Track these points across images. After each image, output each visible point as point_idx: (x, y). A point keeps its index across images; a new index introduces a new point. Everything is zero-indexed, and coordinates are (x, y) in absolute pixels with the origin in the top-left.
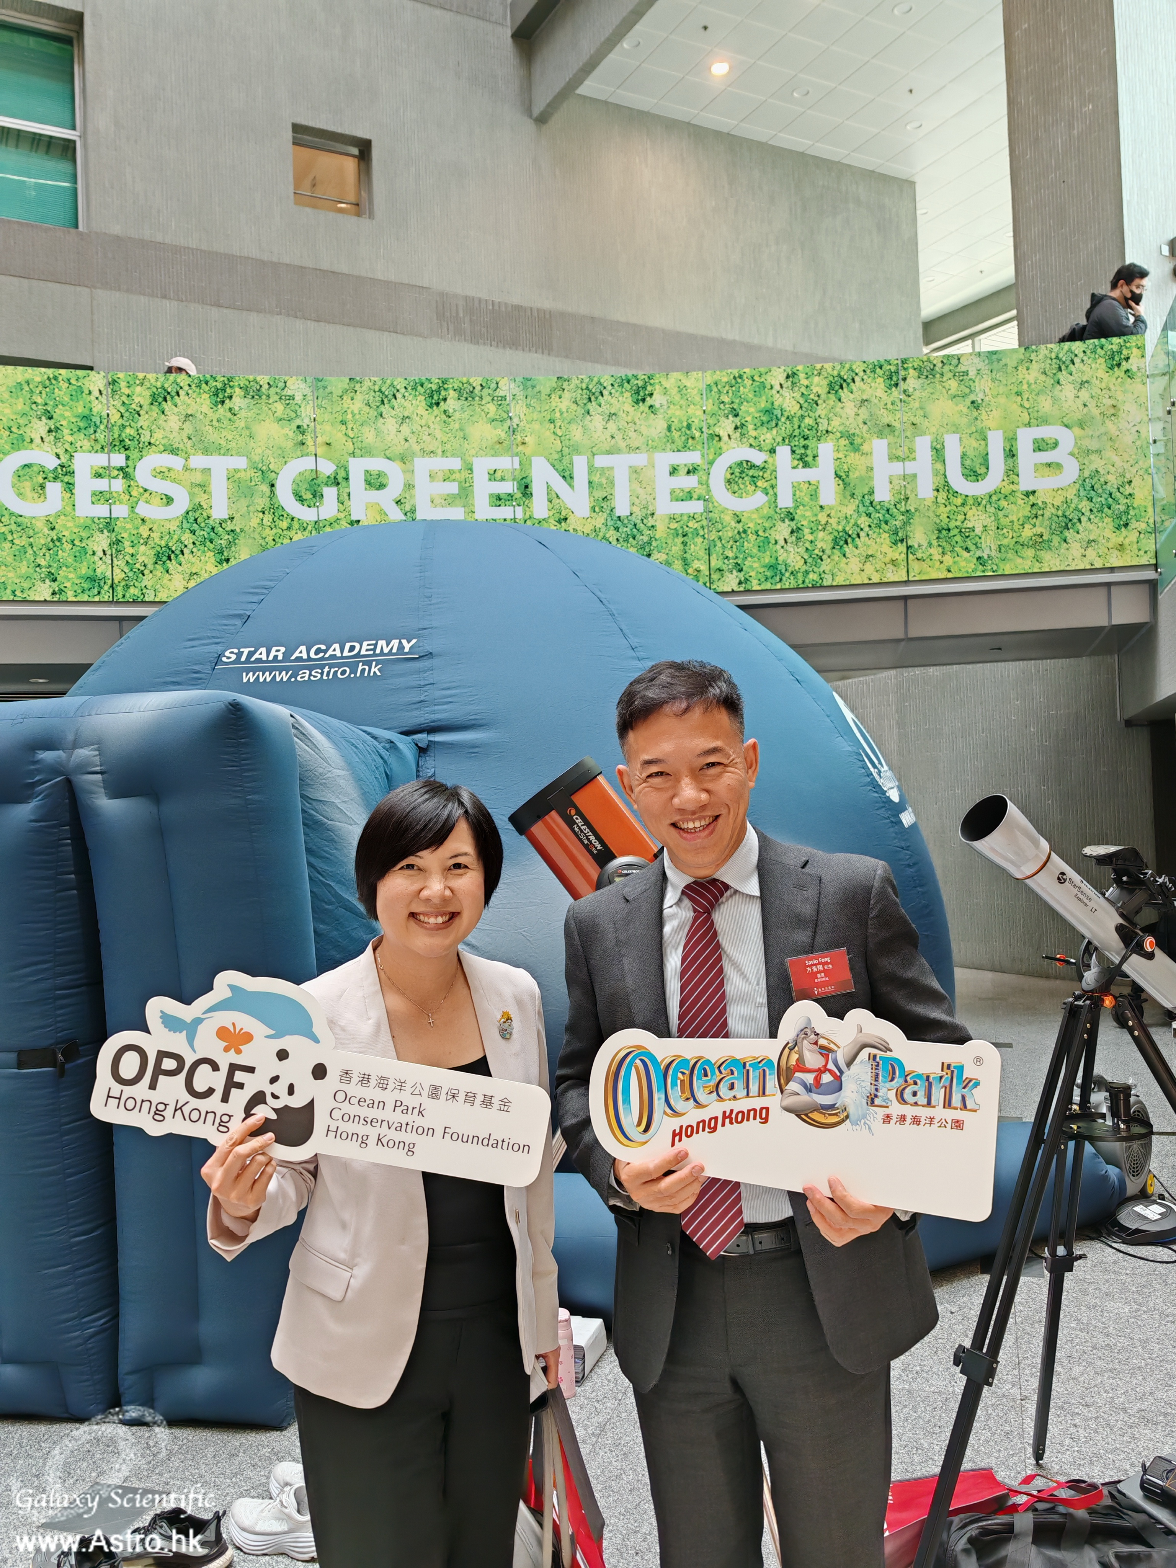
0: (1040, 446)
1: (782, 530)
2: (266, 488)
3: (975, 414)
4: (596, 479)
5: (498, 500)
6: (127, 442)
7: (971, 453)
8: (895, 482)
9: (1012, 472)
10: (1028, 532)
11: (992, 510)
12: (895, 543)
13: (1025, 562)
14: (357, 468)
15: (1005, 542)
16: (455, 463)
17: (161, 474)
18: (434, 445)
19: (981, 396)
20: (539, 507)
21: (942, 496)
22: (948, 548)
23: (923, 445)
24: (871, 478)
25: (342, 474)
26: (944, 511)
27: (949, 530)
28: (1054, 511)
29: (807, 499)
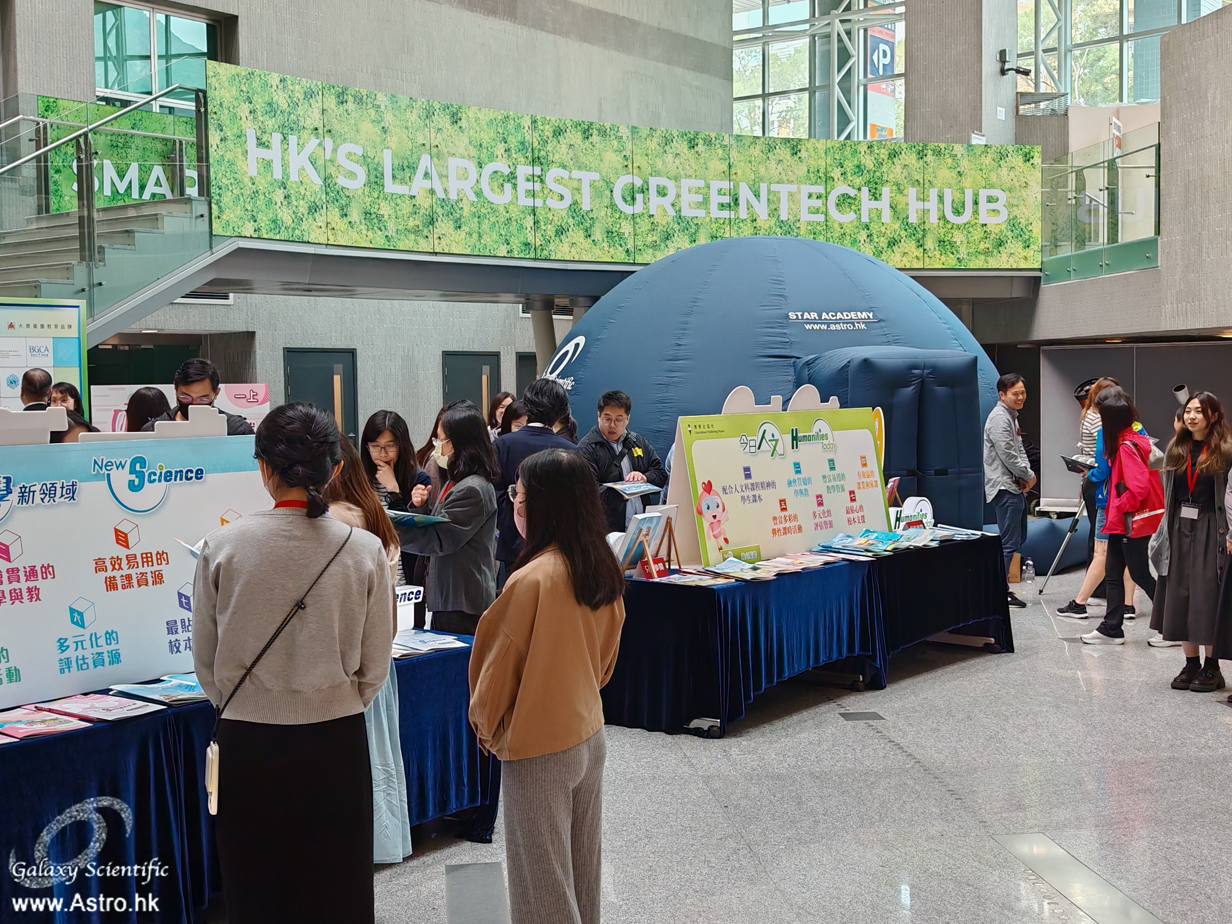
0: (990, 200)
1: (863, 235)
2: (608, 192)
3: (960, 179)
4: (771, 197)
5: (722, 206)
6: (542, 160)
7: (956, 200)
8: (919, 212)
9: (976, 212)
10: (982, 246)
11: (965, 233)
12: (918, 247)
13: (978, 263)
14: (654, 182)
15: (971, 251)
16: (701, 183)
17: (559, 181)
18: (691, 172)
19: (963, 169)
20: (743, 212)
21: (942, 222)
22: (944, 252)
23: (933, 193)
24: (908, 209)
25: (645, 187)
26: (942, 231)
27: (944, 242)
28: (995, 236)
29: (876, 218)
